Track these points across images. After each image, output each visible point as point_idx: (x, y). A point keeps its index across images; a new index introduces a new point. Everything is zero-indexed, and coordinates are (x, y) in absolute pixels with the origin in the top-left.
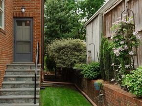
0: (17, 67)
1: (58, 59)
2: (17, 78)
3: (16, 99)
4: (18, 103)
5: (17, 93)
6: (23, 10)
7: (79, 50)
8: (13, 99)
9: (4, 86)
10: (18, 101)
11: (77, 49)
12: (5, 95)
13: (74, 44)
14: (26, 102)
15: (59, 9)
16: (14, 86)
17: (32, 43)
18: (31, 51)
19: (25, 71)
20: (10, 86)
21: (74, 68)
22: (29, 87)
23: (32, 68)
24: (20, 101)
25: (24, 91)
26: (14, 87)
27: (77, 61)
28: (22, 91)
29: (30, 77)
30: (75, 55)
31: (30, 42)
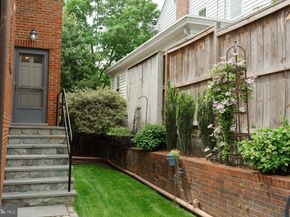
0: (27, 131)
1: (81, 119)
2: (31, 150)
3: (36, 184)
4: (39, 190)
5: (35, 173)
6: (34, 36)
7: (115, 107)
8: (29, 185)
9: (9, 163)
10: (37, 187)
11: (112, 104)
12: (13, 177)
13: (107, 98)
14: (51, 189)
15: (70, 42)
16: (27, 162)
17: (45, 92)
18: (44, 105)
19: (43, 138)
20: (21, 162)
21: (110, 134)
22: (54, 164)
23: (53, 132)
24: (42, 187)
25: (48, 171)
26: (27, 164)
27: (112, 124)
28: (43, 171)
29: (53, 148)
30: (109, 115)
31: (42, 91)
